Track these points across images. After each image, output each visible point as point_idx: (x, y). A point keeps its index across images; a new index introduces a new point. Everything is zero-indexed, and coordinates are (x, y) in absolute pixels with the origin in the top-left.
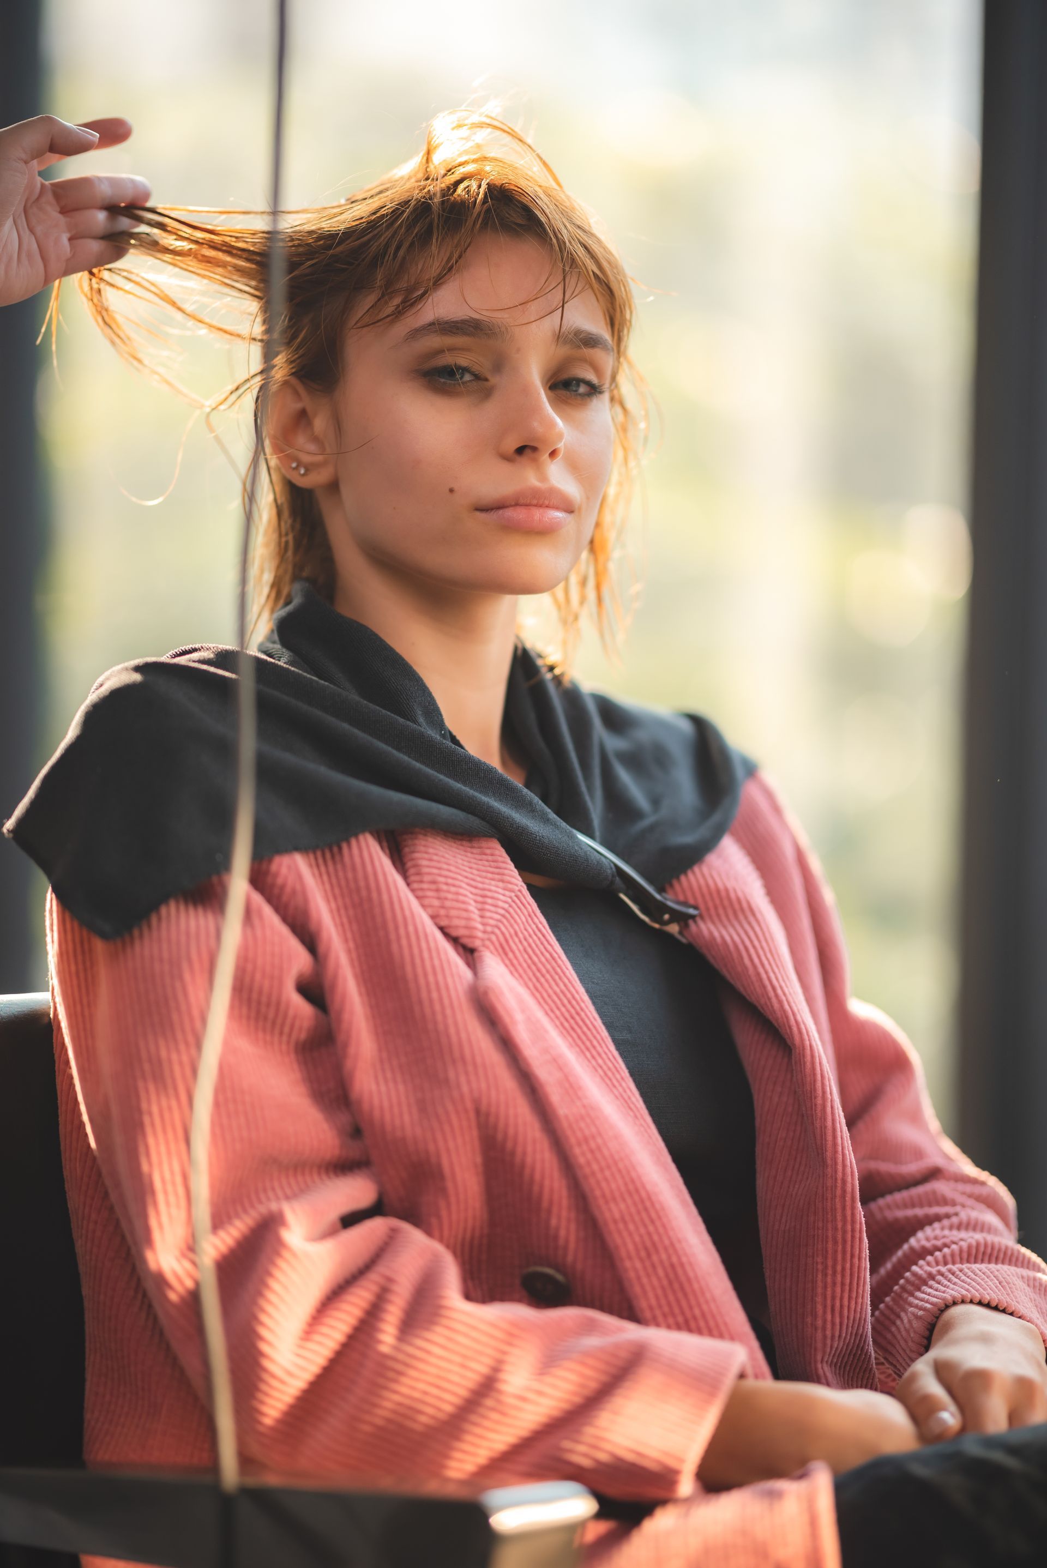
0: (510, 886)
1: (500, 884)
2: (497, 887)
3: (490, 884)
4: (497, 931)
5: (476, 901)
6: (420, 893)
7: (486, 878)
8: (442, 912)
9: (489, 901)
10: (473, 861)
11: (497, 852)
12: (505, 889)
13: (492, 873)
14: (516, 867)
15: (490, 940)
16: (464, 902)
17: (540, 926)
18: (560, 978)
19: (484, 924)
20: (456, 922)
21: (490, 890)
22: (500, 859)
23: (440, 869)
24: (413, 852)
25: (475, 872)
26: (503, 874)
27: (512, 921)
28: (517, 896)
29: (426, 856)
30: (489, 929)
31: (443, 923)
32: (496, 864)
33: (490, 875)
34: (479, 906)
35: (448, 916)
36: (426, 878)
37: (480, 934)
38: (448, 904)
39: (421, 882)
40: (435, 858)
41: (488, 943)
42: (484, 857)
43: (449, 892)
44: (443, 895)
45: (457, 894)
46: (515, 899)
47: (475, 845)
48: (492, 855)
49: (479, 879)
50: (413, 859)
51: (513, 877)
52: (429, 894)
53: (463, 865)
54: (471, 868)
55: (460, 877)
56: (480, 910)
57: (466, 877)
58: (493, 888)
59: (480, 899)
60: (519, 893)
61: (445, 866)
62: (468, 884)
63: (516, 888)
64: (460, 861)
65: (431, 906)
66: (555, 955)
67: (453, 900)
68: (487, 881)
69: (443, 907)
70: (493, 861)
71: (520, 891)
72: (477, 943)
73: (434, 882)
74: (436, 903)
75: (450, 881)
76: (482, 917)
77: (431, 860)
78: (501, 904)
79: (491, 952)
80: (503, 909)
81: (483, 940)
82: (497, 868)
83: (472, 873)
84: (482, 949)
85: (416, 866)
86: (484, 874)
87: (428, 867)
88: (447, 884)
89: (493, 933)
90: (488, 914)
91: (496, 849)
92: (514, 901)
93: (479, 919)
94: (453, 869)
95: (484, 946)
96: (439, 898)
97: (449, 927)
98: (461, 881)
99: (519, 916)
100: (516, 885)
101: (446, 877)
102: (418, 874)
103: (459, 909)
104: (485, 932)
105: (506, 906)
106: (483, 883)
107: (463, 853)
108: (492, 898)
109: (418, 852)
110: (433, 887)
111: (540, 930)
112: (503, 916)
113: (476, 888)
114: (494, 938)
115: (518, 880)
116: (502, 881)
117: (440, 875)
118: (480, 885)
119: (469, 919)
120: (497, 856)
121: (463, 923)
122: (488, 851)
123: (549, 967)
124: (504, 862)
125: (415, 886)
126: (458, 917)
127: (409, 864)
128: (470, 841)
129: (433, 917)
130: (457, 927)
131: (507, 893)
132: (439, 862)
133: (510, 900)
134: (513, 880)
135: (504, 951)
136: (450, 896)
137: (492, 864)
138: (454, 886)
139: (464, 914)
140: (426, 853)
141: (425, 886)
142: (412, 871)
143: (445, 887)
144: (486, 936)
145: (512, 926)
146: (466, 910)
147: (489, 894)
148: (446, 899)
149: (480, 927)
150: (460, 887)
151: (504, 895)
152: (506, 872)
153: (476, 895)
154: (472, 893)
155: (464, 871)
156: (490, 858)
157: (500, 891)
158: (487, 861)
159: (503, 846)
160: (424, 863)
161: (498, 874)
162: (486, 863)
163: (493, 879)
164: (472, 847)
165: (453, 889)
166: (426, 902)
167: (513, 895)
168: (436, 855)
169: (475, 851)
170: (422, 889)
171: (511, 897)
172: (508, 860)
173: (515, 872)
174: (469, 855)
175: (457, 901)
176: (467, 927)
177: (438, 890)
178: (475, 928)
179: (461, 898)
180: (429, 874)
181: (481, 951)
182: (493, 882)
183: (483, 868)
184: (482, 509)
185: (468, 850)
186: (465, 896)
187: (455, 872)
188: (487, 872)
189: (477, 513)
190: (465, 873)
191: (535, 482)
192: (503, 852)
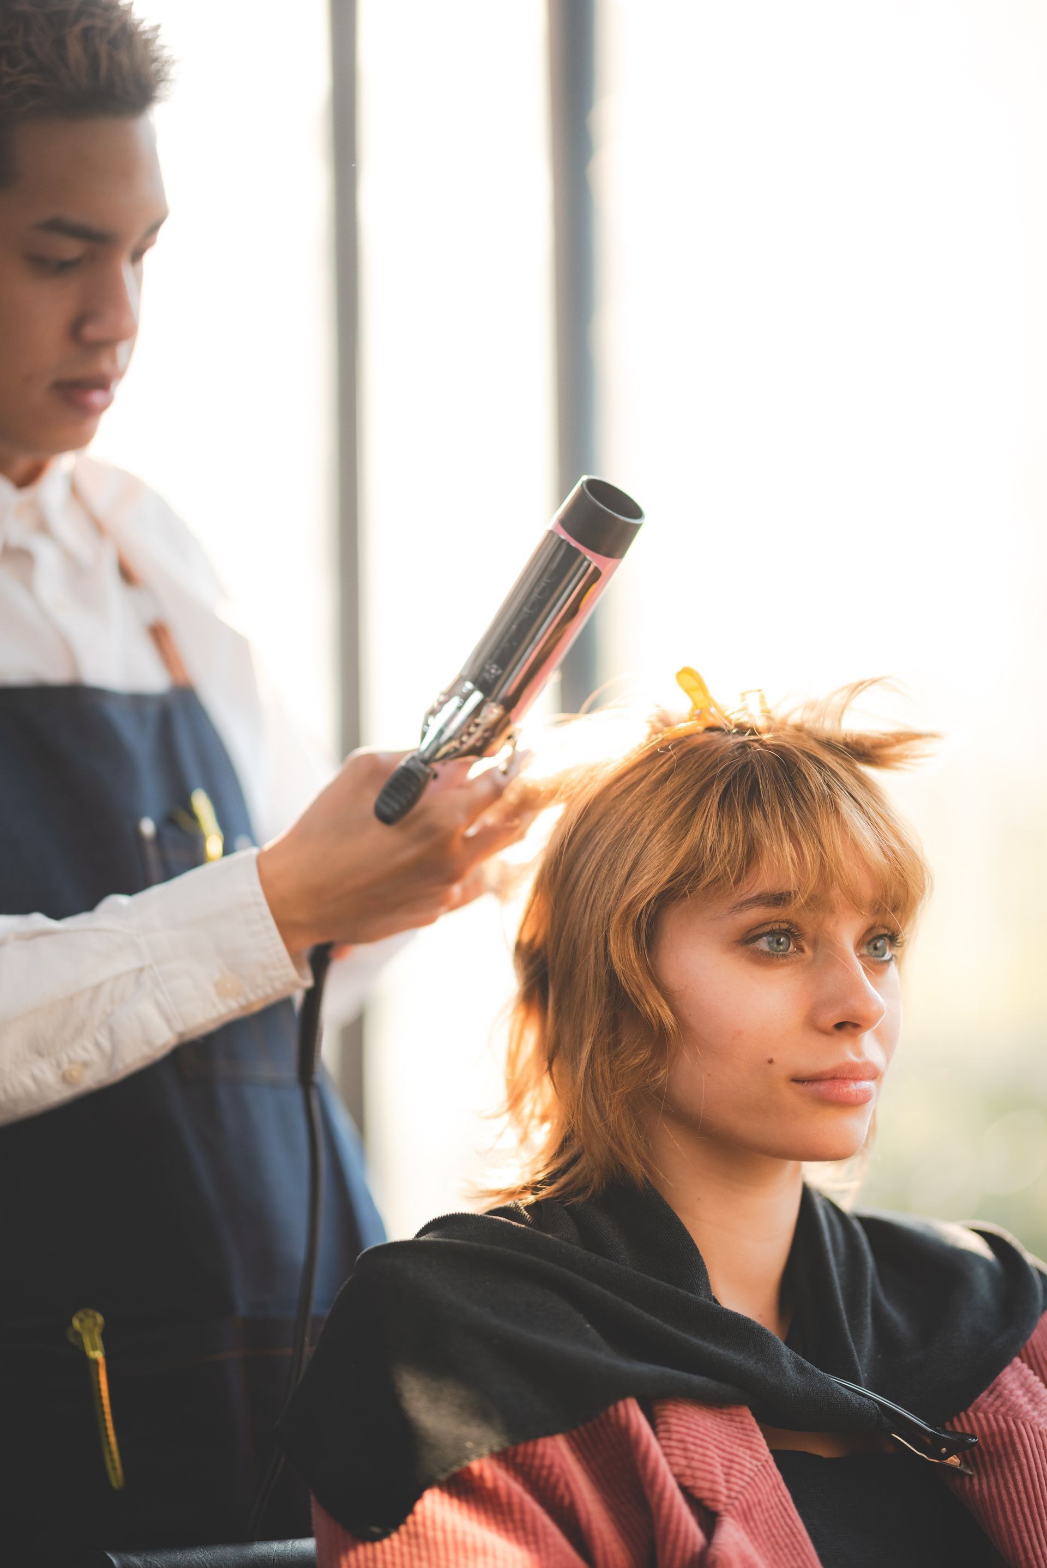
0: (757, 1455)
1: (748, 1452)
2: (744, 1453)
3: (738, 1450)
4: (740, 1497)
5: (723, 1465)
6: (668, 1451)
7: (734, 1443)
8: (688, 1472)
9: (736, 1466)
10: (722, 1425)
11: (746, 1420)
12: (752, 1457)
13: (741, 1439)
14: (765, 1437)
15: (732, 1504)
16: (710, 1465)
17: (783, 1499)
18: (799, 1554)
19: (729, 1489)
20: (701, 1483)
21: (738, 1456)
22: (749, 1427)
23: (688, 1428)
24: (664, 1410)
25: (724, 1436)
26: (751, 1442)
27: (757, 1490)
28: (763, 1466)
29: (676, 1415)
30: (733, 1494)
31: (689, 1483)
32: (744, 1432)
33: (738, 1441)
34: (726, 1470)
35: (693, 1477)
36: (675, 1436)
37: (724, 1499)
38: (695, 1464)
39: (670, 1439)
40: (685, 1417)
41: (730, 1508)
42: (734, 1424)
43: (696, 1452)
44: (690, 1454)
45: (704, 1455)
46: (761, 1468)
47: (725, 1411)
48: (741, 1422)
49: (727, 1443)
50: (663, 1417)
51: (760, 1446)
52: (677, 1452)
53: (712, 1428)
54: (720, 1432)
55: (708, 1439)
56: (727, 1474)
57: (715, 1440)
58: (741, 1454)
59: (726, 1463)
60: (765, 1463)
61: (694, 1427)
62: (717, 1447)
63: (763, 1458)
64: (709, 1424)
65: (677, 1465)
66: (795, 1530)
67: (699, 1461)
68: (736, 1447)
69: (689, 1467)
70: (742, 1429)
71: (766, 1461)
72: (721, 1507)
73: (682, 1441)
74: (683, 1462)
75: (698, 1442)
76: (727, 1481)
77: (680, 1419)
78: (747, 1471)
79: (733, 1517)
80: (749, 1476)
81: (726, 1504)
82: (746, 1435)
83: (720, 1436)
84: (724, 1513)
85: (665, 1423)
86: (733, 1439)
87: (677, 1425)
88: (695, 1444)
89: (736, 1498)
90: (733, 1480)
91: (746, 1417)
92: (759, 1470)
93: (724, 1484)
94: (702, 1430)
95: (727, 1510)
96: (686, 1458)
97: (693, 1487)
98: (710, 1443)
99: (763, 1485)
100: (764, 1455)
101: (694, 1437)
102: (668, 1431)
103: (705, 1471)
104: (729, 1497)
105: (752, 1474)
106: (731, 1447)
107: (713, 1417)
108: (739, 1464)
109: (668, 1410)
110: (681, 1445)
111: (782, 1504)
112: (748, 1483)
113: (724, 1451)
114: (737, 1503)
115: (765, 1450)
116: (750, 1449)
117: (688, 1435)
118: (729, 1449)
119: (714, 1482)
120: (745, 1423)
121: (707, 1485)
122: (738, 1419)
123: (788, 1541)
124: (753, 1431)
125: (664, 1442)
126: (704, 1479)
127: (659, 1420)
128: (720, 1407)
129: (677, 1477)
130: (701, 1488)
131: (754, 1462)
132: (688, 1422)
133: (756, 1469)
134: (761, 1450)
135: (746, 1518)
136: (697, 1457)
137: (741, 1431)
138: (702, 1447)
139: (710, 1477)
140: (676, 1412)
141: (673, 1444)
142: (661, 1427)
143: (692, 1447)
144: (729, 1501)
145: (756, 1494)
146: (712, 1473)
147: (736, 1459)
148: (693, 1459)
149: (724, 1491)
150: (707, 1449)
151: (751, 1463)
152: (754, 1440)
153: (723, 1458)
154: (719, 1456)
155: (713, 1433)
156: (739, 1425)
157: (748, 1458)
158: (736, 1427)
159: (754, 1415)
160: (673, 1421)
161: (747, 1441)
162: (735, 1430)
163: (741, 1446)
164: (722, 1413)
165: (700, 1450)
166: (674, 1459)
167: (759, 1464)
168: (686, 1415)
169: (725, 1417)
170: (670, 1447)
171: (757, 1466)
172: (758, 1429)
173: (764, 1442)
174: (719, 1420)
175: (704, 1462)
176: (711, 1490)
177: (685, 1449)
178: (719, 1492)
179: (708, 1460)
180: (678, 1432)
181: (721, 1516)
182: (741, 1449)
183: (732, 1433)
184: (798, 1080)
185: (718, 1415)
186: (712, 1458)
187: (703, 1434)
188: (736, 1437)
189: (794, 1084)
190: (714, 1436)
191: (851, 1057)
192: (753, 1420)
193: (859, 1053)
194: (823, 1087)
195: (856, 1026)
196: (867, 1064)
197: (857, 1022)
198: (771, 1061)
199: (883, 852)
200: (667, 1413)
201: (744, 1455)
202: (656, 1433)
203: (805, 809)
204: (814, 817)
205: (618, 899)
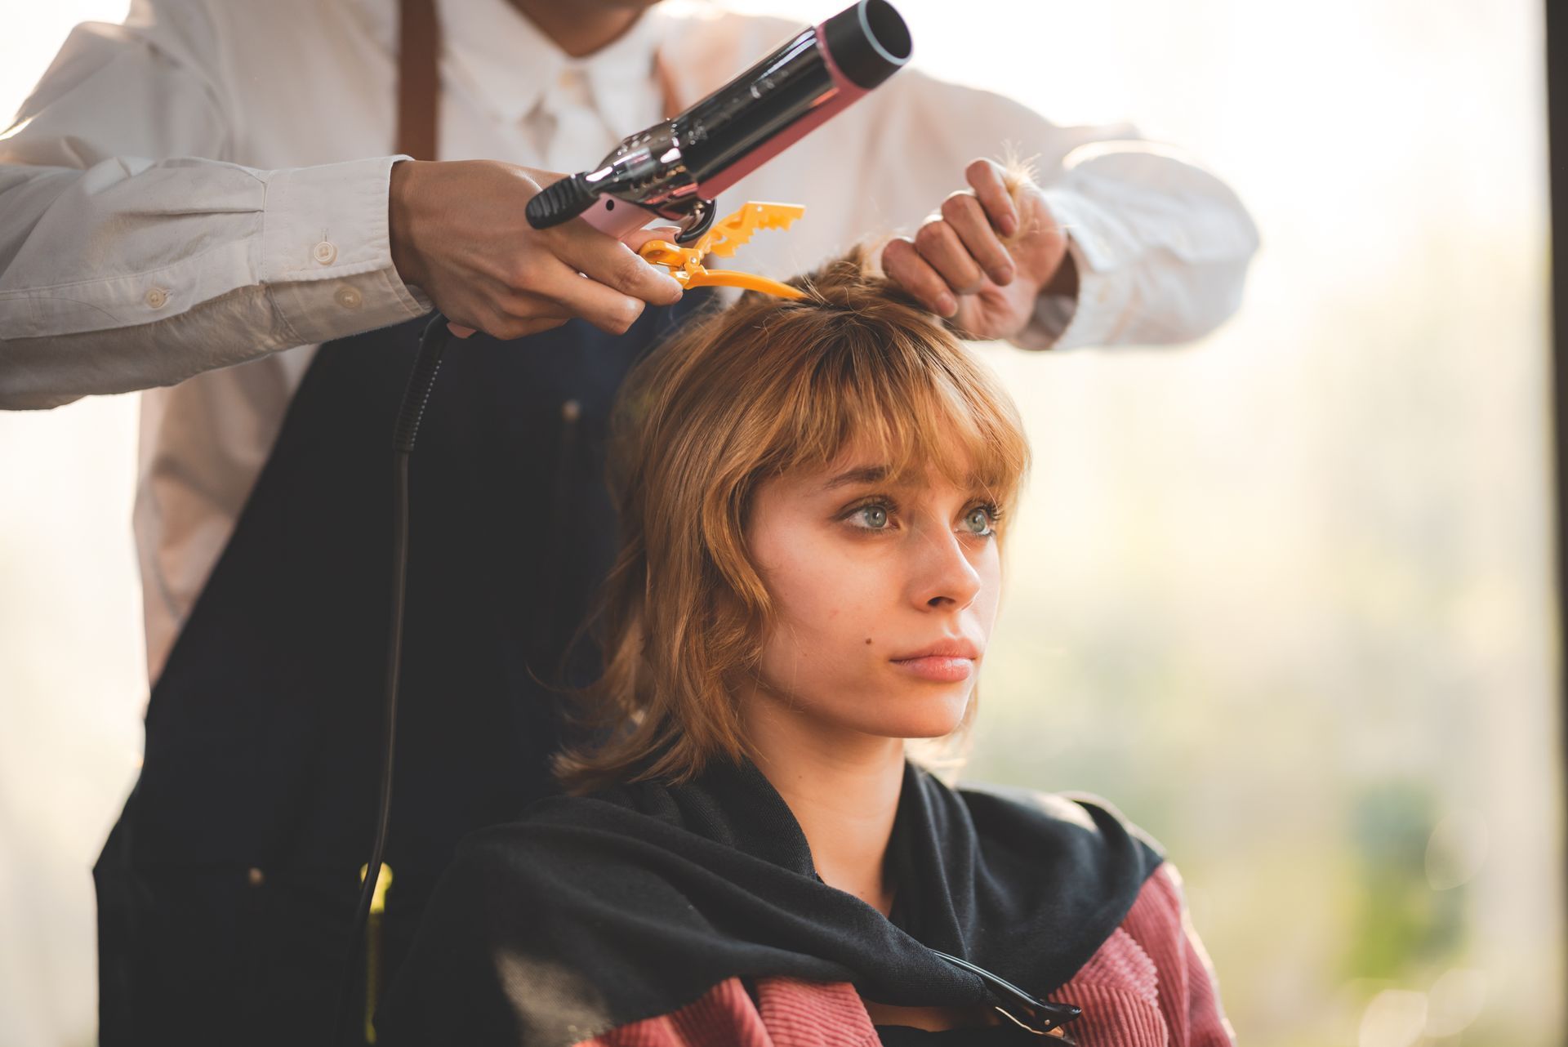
0: (862, 1032)
1: (852, 1028)
2: (848, 1030)
3: (842, 1027)
5: (827, 1043)
6: (772, 1029)
7: (838, 1020)
10: (826, 1003)
11: (850, 997)
12: (856, 1034)
13: (846, 1016)
14: (869, 1013)
16: (814, 1042)
21: (842, 1033)
22: (853, 1004)
23: (793, 1007)
24: (768, 989)
25: (828, 1013)
26: (856, 1019)
28: (867, 1042)
29: (780, 993)
32: (849, 1009)
33: (842, 1018)
36: (779, 1015)
38: (799, 1042)
39: (774, 1017)
40: (789, 996)
42: (837, 1001)
43: (800, 1031)
44: (794, 1033)
45: (808, 1033)
47: (829, 988)
48: (845, 999)
49: (831, 1020)
50: (767, 995)
51: (865, 1023)
52: (781, 1030)
53: (817, 1006)
54: (824, 1009)
55: (811, 1017)
57: (819, 1017)
58: (846, 1031)
59: (830, 1040)
60: (869, 1040)
61: (798, 1005)
62: (821, 1025)
63: (868, 1035)
64: (813, 1002)
65: (781, 1043)
67: (804, 1039)
68: (839, 1023)
70: (847, 1006)
71: (871, 1037)
73: (785, 1020)
74: (787, 1040)
75: (802, 1020)
77: (784, 998)
82: (852, 1012)
83: (824, 1013)
85: (769, 1002)
86: (837, 1016)
87: (781, 1004)
88: (799, 1022)
91: (850, 993)
94: (806, 1008)
96: (790, 1036)
98: (814, 1021)
100: (867, 1031)
101: (798, 1015)
102: (772, 1010)
106: (835, 1024)
107: (816, 995)
108: (843, 1041)
109: (772, 989)
110: (785, 1024)
113: (827, 1028)
115: (870, 1026)
116: (854, 1025)
117: (792, 1013)
118: (832, 1026)
120: (850, 1000)
122: (842, 996)
124: (856, 1007)
125: (768, 1021)
127: (763, 999)
128: (824, 984)
131: (859, 1038)
132: (792, 1000)
134: (865, 1026)
136: (801, 1035)
137: (845, 1008)
138: (806, 1025)
140: (780, 990)
141: (777, 1022)
142: (765, 1006)
143: (796, 1025)
147: (841, 1036)
148: (797, 1037)
150: (811, 1026)
151: (855, 1039)
152: (859, 1017)
153: (827, 1035)
154: (824, 1034)
155: (817, 1010)
156: (843, 1002)
157: (852, 1034)
158: (840, 1005)
159: (858, 991)
160: (777, 1000)
161: (850, 1018)
162: (839, 1007)
163: (844, 1023)
164: (826, 991)
165: (805, 1028)
166: (778, 1038)
167: (864, 1040)
168: (790, 993)
169: (829, 994)
170: (774, 1025)
171: (861, 1042)
172: (862, 1005)
173: (868, 1019)
174: (823, 997)
175: (808, 1040)
177: (790, 1028)
179: (812, 1037)
180: (782, 1011)
182: (846, 1026)
183: (835, 1011)
184: (896, 660)
185: (822, 992)
186: (816, 1036)
187: (808, 1012)
188: (840, 1015)
189: (892, 664)
190: (817, 1013)
191: (948, 634)
192: (857, 997)
193: (956, 630)
194: (920, 665)
195: (951, 601)
196: (964, 641)
197: (950, 597)
198: (869, 642)
199: (979, 426)
200: (771, 992)
201: (848, 1032)
202: (760, 1012)
203: (899, 384)
204: (908, 391)
205: (712, 474)
